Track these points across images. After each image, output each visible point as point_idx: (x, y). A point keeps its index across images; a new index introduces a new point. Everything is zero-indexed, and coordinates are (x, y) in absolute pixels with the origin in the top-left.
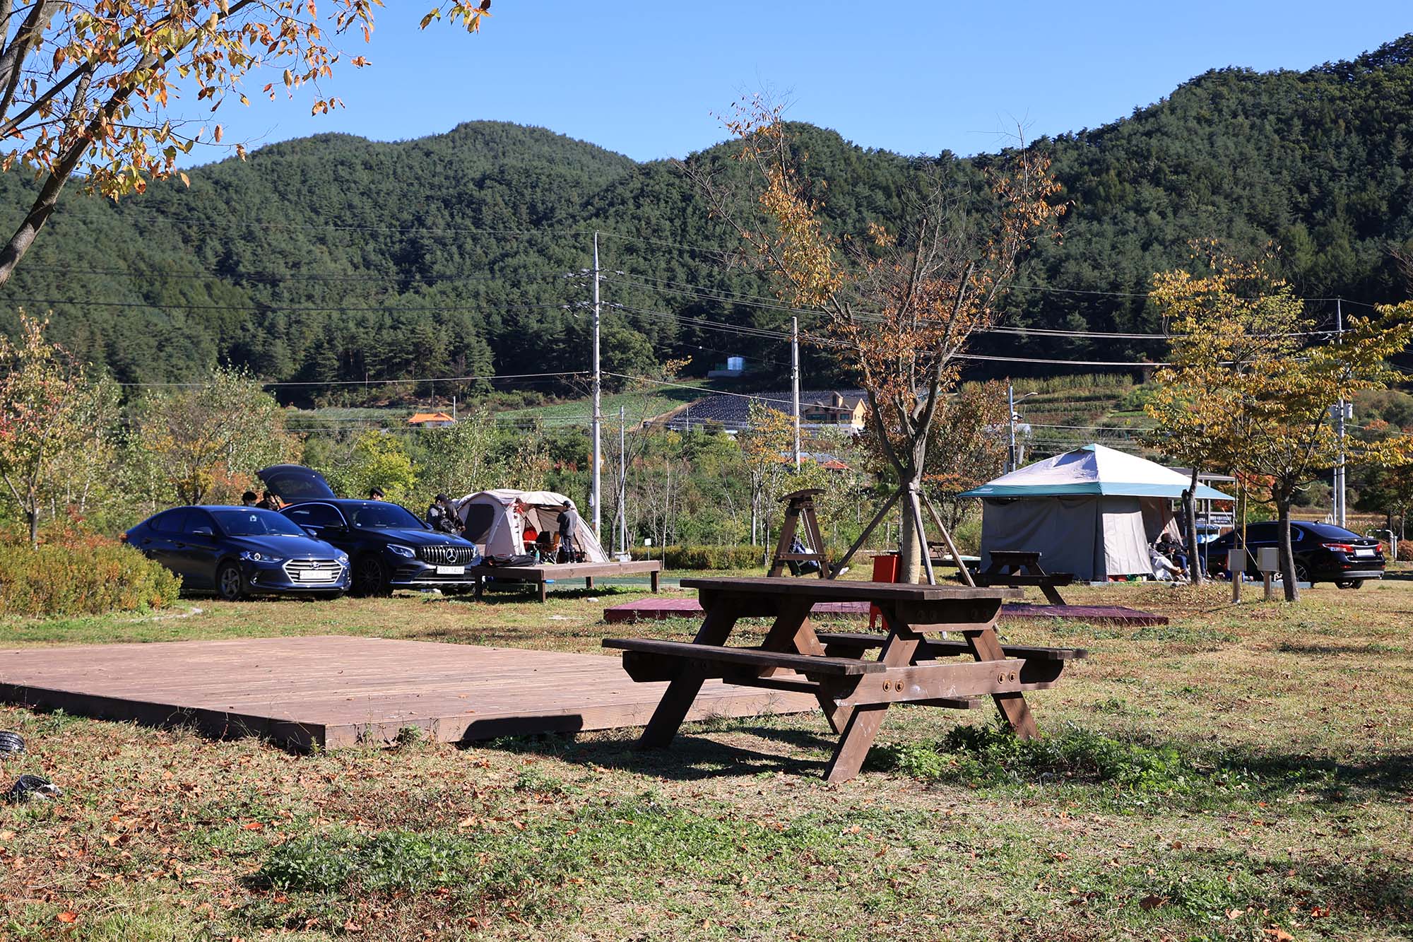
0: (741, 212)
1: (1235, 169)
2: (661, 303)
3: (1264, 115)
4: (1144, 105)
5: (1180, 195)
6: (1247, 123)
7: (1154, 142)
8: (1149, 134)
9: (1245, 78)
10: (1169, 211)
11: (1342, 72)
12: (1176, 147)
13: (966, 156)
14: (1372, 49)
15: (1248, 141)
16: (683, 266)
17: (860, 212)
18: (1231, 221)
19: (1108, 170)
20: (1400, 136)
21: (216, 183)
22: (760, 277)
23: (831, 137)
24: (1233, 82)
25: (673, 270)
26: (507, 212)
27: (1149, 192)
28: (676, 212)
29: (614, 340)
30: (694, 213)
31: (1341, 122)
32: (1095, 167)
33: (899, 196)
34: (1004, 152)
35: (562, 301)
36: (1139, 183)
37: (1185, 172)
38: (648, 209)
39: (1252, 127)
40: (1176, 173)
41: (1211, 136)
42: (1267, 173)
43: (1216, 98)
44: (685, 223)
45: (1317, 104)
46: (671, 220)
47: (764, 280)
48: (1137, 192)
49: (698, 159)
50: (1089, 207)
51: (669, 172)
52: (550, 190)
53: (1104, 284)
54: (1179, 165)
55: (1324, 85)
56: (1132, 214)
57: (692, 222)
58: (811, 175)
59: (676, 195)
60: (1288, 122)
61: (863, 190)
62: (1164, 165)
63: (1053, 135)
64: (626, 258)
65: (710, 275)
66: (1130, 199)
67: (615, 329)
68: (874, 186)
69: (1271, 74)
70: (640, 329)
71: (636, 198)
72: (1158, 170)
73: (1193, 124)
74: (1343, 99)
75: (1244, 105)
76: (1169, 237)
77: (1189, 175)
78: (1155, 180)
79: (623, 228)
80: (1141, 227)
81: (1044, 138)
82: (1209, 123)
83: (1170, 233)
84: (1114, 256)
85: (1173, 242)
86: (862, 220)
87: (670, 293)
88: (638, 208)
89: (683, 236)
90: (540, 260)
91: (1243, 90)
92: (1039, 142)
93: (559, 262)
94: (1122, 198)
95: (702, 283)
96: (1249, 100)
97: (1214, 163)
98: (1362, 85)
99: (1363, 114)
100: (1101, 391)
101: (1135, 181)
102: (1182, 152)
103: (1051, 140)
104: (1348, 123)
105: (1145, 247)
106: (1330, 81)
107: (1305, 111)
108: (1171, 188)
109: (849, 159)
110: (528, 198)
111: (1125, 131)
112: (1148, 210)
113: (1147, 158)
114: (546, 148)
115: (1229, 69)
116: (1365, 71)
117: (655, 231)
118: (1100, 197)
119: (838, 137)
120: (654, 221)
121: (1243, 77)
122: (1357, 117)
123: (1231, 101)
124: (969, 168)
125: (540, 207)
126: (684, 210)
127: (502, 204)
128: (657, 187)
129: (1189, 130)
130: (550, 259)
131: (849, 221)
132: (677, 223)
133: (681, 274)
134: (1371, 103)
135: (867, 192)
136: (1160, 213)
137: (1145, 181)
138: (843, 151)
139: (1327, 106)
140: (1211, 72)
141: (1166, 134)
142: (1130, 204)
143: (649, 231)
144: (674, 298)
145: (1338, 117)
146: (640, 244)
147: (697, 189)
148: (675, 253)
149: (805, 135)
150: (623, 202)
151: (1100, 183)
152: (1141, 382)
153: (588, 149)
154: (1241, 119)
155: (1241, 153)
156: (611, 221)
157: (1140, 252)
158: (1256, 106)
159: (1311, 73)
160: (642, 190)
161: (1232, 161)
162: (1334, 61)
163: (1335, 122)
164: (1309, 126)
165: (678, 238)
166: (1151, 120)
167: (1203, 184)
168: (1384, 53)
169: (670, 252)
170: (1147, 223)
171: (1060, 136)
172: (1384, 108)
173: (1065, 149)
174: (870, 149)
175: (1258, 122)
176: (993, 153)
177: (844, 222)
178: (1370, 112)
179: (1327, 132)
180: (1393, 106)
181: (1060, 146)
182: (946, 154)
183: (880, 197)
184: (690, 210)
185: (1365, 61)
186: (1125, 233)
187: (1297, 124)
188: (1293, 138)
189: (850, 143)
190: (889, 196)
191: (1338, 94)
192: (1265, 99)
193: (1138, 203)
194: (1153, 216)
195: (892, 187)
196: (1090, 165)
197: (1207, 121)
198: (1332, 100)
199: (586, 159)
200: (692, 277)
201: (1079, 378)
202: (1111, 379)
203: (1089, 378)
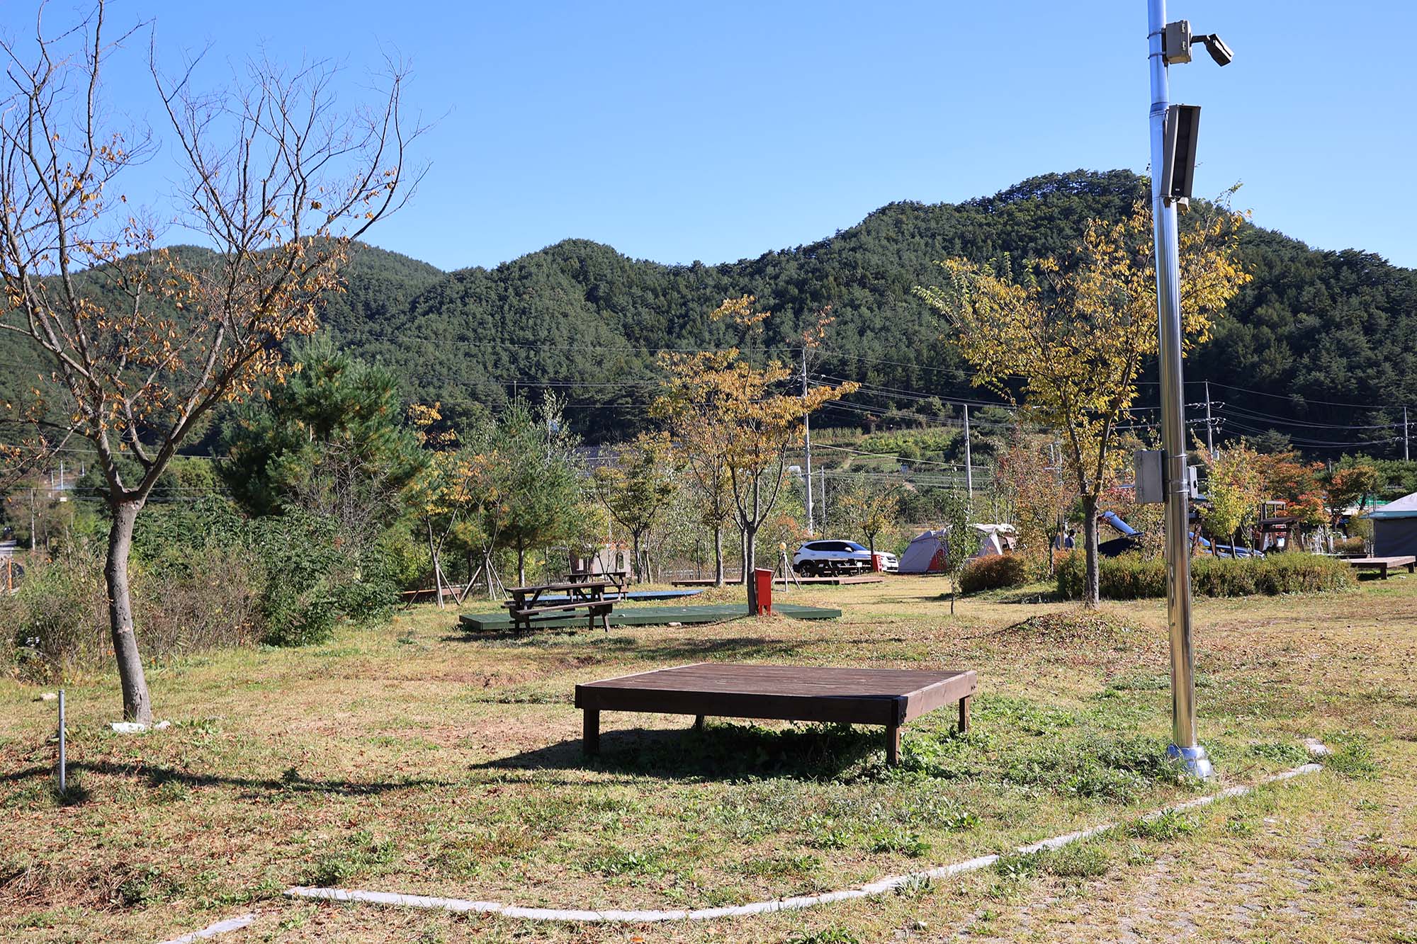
0: (547, 309)
1: (918, 275)
2: (491, 379)
3: (933, 236)
4: (845, 228)
5: (882, 295)
6: (922, 242)
7: (858, 255)
8: (854, 250)
9: (917, 209)
10: (875, 306)
11: (985, 204)
12: (875, 260)
13: (712, 265)
14: (1005, 189)
15: (925, 255)
16: (506, 350)
17: (636, 308)
18: (920, 313)
19: (827, 276)
20: (1031, 252)
21: (103, 287)
22: (567, 358)
23: (608, 251)
24: (909, 212)
25: (498, 354)
26: (347, 309)
27: (858, 292)
28: (495, 309)
29: (460, 409)
30: (510, 309)
31: (989, 241)
32: (818, 274)
33: (664, 296)
34: (740, 262)
35: (414, 379)
36: (852, 286)
37: (883, 278)
38: (472, 307)
39: (927, 244)
40: (876, 278)
41: (898, 251)
42: (940, 278)
43: (898, 223)
44: (504, 318)
45: (971, 228)
46: (492, 316)
47: (572, 361)
48: (850, 293)
49: (508, 268)
50: (816, 304)
51: (486, 278)
52: (380, 291)
53: (835, 361)
54: (879, 273)
55: (973, 214)
56: (849, 309)
57: (509, 317)
58: (595, 279)
59: (494, 296)
60: (951, 241)
61: (636, 291)
62: (868, 273)
63: (777, 250)
64: (460, 344)
65: (528, 357)
66: (846, 298)
67: (459, 400)
68: (645, 288)
69: (935, 206)
70: (477, 399)
71: (462, 298)
72: (864, 276)
73: (884, 242)
74: (988, 225)
75: (919, 228)
76: (878, 326)
77: (886, 280)
78: (863, 284)
79: (456, 322)
80: (856, 318)
81: (770, 252)
82: (896, 242)
83: (878, 324)
84: (840, 340)
85: (881, 330)
86: (639, 314)
87: (499, 372)
88: (465, 306)
89: (503, 328)
90: (392, 347)
91: (916, 218)
92: (767, 255)
93: (408, 349)
94: (840, 297)
95: (522, 364)
96: (923, 226)
97: (903, 271)
98: (1001, 215)
99: (1004, 236)
100: (840, 440)
101: (847, 285)
102: (880, 263)
103: (776, 253)
104: (993, 242)
105: (861, 333)
106: (977, 212)
107: (963, 234)
108: (874, 290)
109: (623, 267)
110: (362, 298)
111: (836, 246)
112: (859, 306)
113: (854, 268)
114: (365, 258)
115: (905, 202)
116: (1002, 205)
117: (480, 324)
118: (824, 297)
119: (613, 251)
120: (479, 316)
121: (916, 208)
122: (999, 238)
123: (909, 227)
124: (714, 274)
125: (373, 305)
126: (502, 307)
127: (342, 303)
128: (478, 290)
129: (882, 247)
130: (400, 346)
131: (629, 315)
132: (498, 317)
133: (505, 357)
134: (1009, 228)
135: (639, 293)
136: (868, 308)
137: (855, 285)
138: (618, 262)
139: (978, 231)
140: (891, 204)
141: (865, 250)
142: (846, 301)
143: (476, 323)
144: (501, 376)
145: (987, 238)
146: (471, 334)
147: (510, 290)
148: (498, 340)
149: (588, 249)
150: (451, 301)
151: (822, 286)
152: (869, 432)
153: (398, 258)
154: (917, 238)
155: (921, 264)
156: (445, 316)
157: (857, 337)
158: (927, 229)
159: (963, 205)
160: (466, 292)
161: (916, 270)
162: (979, 197)
163: (984, 241)
164: (966, 245)
165: (500, 329)
166: (853, 239)
167: (897, 287)
168: (1012, 192)
169: (494, 340)
170: (860, 316)
171: (783, 251)
172: (1018, 231)
173: (788, 260)
174: (638, 260)
175: (930, 241)
176: (732, 263)
177: (625, 315)
178: (1009, 234)
179: (979, 249)
180: (1024, 230)
181: (782, 258)
182: (696, 264)
183: (650, 296)
184: (506, 307)
185: (1001, 197)
186: (846, 323)
187: (958, 242)
188: (955, 253)
189: (623, 255)
190: (657, 296)
191: (984, 221)
192: (933, 224)
193: (852, 301)
194: (864, 310)
195: (659, 288)
196: (813, 273)
197: (894, 240)
198: (981, 225)
199: (398, 266)
200: (514, 359)
201: (822, 431)
202: (847, 431)
203: (830, 430)
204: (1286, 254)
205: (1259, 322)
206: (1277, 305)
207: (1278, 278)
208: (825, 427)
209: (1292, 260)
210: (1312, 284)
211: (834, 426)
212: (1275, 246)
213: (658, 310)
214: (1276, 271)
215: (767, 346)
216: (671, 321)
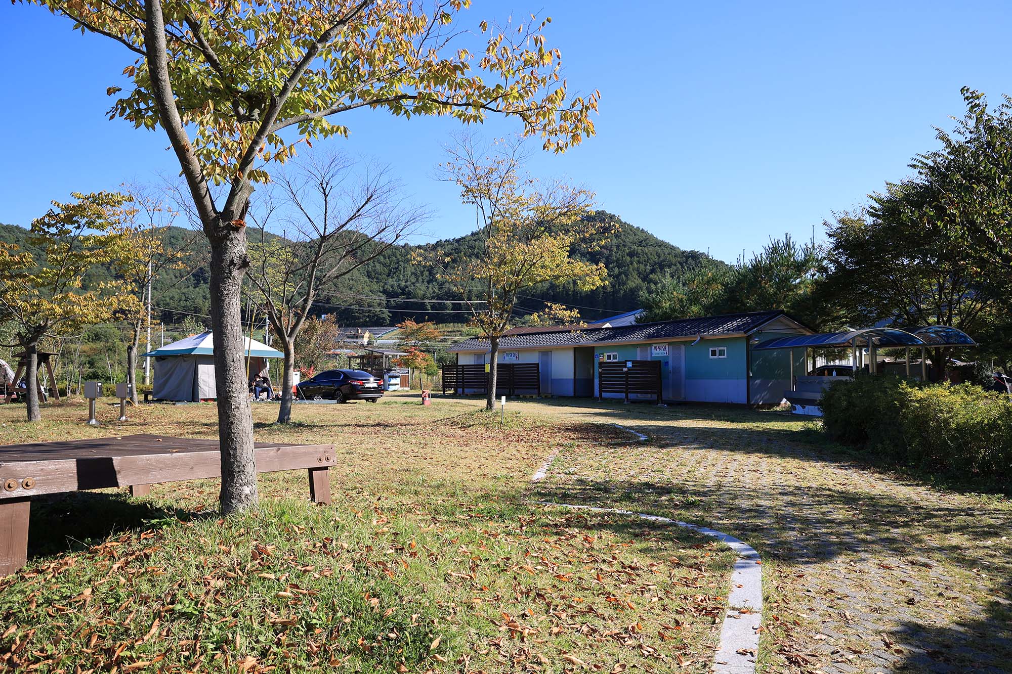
7: (477, 243)
8: (475, 241)
72: (478, 253)
100: (455, 329)
109: (371, 244)
113: (474, 249)
124: (414, 249)
141: (481, 240)
166: (476, 236)
177: (368, 267)
181: (446, 243)
182: (406, 245)
190: (385, 258)
195: (387, 255)
196: (455, 250)
201: (448, 325)
202: (460, 325)
203: (452, 324)
204: (666, 251)
205: (650, 281)
206: (659, 274)
207: (662, 261)
208: (450, 323)
209: (669, 254)
210: (675, 265)
211: (454, 322)
212: (663, 248)
213: (384, 265)
214: (661, 259)
215: (428, 284)
216: (391, 270)
